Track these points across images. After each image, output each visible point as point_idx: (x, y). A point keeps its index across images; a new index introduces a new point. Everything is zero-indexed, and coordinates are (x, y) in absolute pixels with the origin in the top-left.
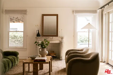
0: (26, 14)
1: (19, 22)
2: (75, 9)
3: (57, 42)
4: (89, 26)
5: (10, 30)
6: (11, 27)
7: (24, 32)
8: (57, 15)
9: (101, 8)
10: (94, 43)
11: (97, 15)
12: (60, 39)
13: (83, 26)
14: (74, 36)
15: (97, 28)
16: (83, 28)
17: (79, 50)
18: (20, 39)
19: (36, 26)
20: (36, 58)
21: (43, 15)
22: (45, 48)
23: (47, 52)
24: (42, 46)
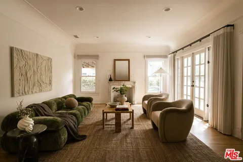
0: (98, 59)
1: (88, 67)
2: (146, 54)
3: (130, 86)
4: (161, 70)
5: (82, 75)
6: (83, 72)
7: (96, 76)
8: (129, 60)
9: (173, 53)
10: (165, 87)
11: (168, 60)
12: (133, 84)
13: (155, 71)
14: (145, 81)
15: (168, 72)
16: (155, 73)
17: (156, 96)
18: (89, 84)
19: (108, 71)
20: (118, 107)
21: (115, 60)
22: (124, 94)
23: (126, 98)
24: (121, 92)
